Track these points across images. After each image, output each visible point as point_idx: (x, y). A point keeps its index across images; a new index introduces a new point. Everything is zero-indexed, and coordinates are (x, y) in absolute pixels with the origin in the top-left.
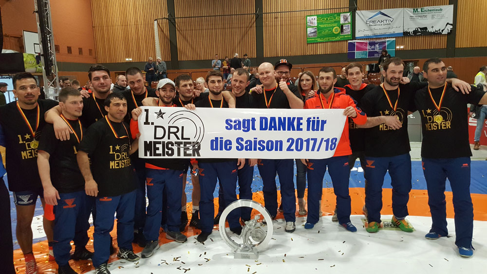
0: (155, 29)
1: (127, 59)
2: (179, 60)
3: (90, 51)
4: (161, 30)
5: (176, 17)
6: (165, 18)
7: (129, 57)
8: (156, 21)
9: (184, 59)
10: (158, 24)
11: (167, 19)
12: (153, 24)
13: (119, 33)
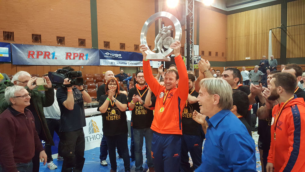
0: (269, 36)
1: (247, 58)
2: (287, 57)
3: (223, 54)
4: (274, 36)
5: (287, 26)
6: (278, 28)
7: (248, 56)
8: (271, 30)
9: (291, 56)
10: (272, 32)
11: (280, 28)
12: (268, 33)
13: (243, 40)
